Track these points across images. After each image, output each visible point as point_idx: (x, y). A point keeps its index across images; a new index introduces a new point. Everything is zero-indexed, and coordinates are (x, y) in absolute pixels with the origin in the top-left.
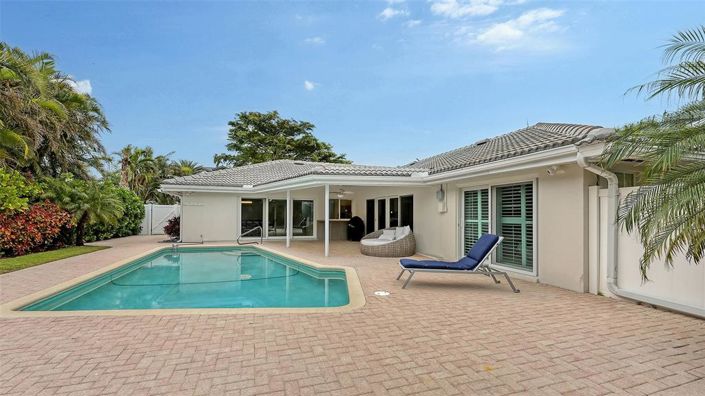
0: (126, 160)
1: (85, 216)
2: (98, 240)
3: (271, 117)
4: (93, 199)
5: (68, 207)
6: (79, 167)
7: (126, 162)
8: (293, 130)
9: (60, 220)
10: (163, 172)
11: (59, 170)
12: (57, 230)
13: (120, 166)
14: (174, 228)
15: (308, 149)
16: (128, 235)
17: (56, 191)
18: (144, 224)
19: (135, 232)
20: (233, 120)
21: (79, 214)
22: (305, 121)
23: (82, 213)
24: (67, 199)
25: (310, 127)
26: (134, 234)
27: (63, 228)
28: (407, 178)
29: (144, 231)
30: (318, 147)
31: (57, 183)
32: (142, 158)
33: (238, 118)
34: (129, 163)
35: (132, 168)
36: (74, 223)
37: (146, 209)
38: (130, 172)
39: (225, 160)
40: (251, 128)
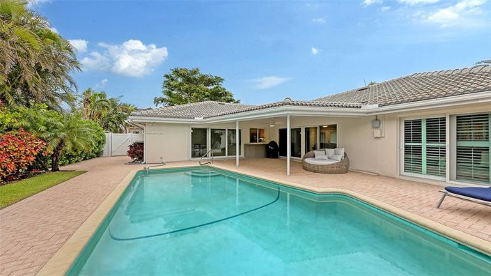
0: (87, 100)
1: (62, 143)
2: (70, 163)
3: (195, 72)
4: (69, 128)
5: (44, 136)
6: (53, 100)
7: (88, 101)
8: (210, 82)
9: (35, 149)
10: (115, 110)
11: (31, 102)
12: (33, 159)
13: (82, 105)
14: (137, 152)
15: (218, 95)
16: (92, 157)
17: (30, 120)
18: (105, 148)
19: (98, 154)
20: (168, 74)
21: (55, 143)
22: (218, 76)
23: (59, 141)
24: (43, 128)
25: (221, 80)
26: (98, 156)
27: (39, 156)
28: (358, 110)
29: (105, 153)
30: (226, 94)
31: (32, 113)
32: (99, 99)
33: (171, 72)
34: (90, 102)
35: (91, 106)
36: (50, 151)
37: (107, 137)
38: (90, 109)
39: (162, 102)
40: (180, 80)
